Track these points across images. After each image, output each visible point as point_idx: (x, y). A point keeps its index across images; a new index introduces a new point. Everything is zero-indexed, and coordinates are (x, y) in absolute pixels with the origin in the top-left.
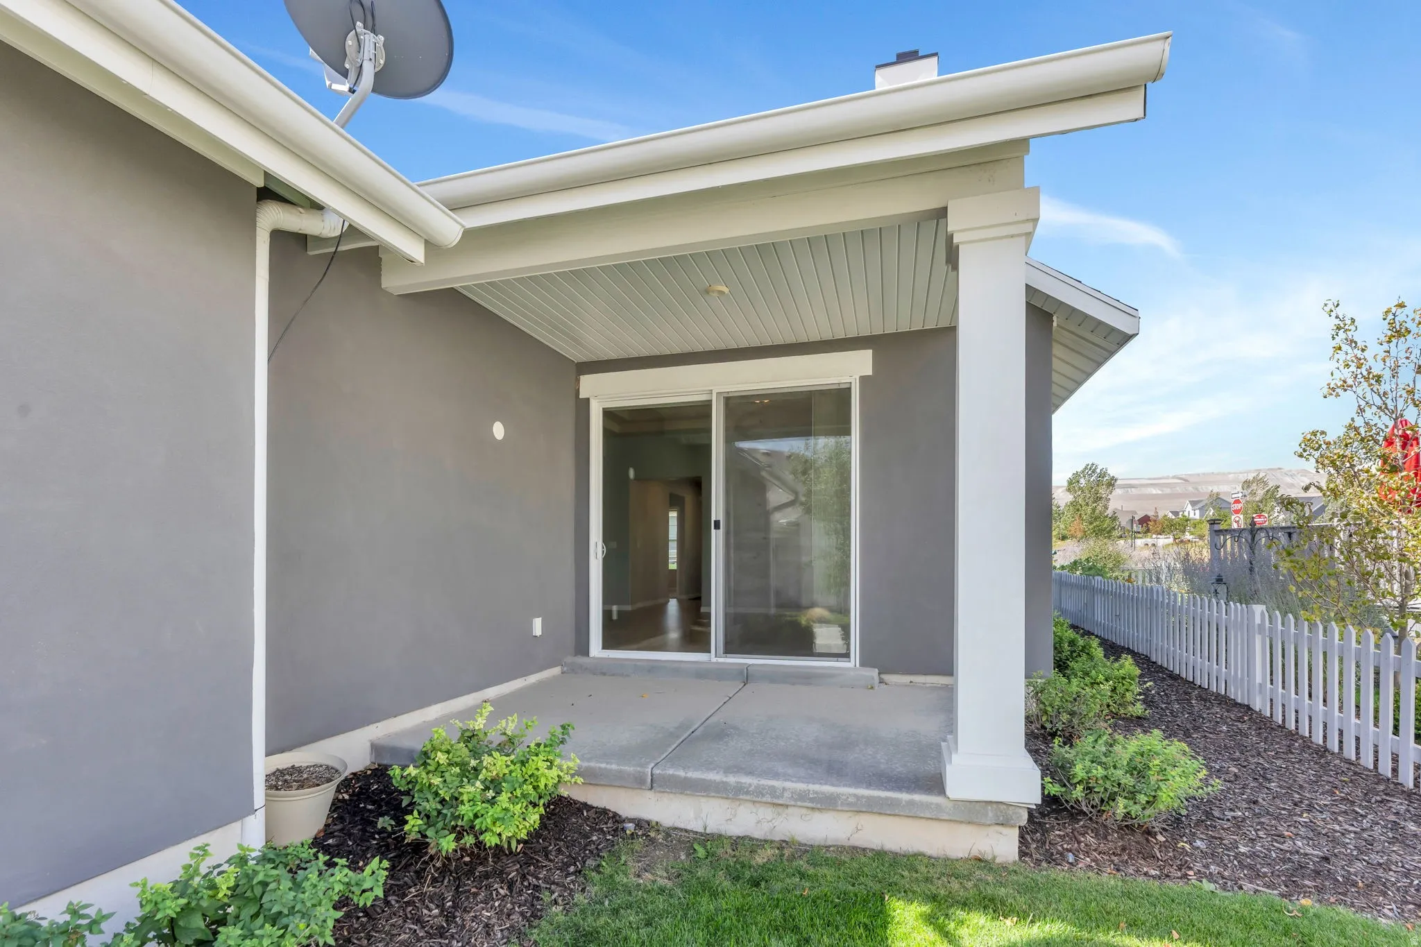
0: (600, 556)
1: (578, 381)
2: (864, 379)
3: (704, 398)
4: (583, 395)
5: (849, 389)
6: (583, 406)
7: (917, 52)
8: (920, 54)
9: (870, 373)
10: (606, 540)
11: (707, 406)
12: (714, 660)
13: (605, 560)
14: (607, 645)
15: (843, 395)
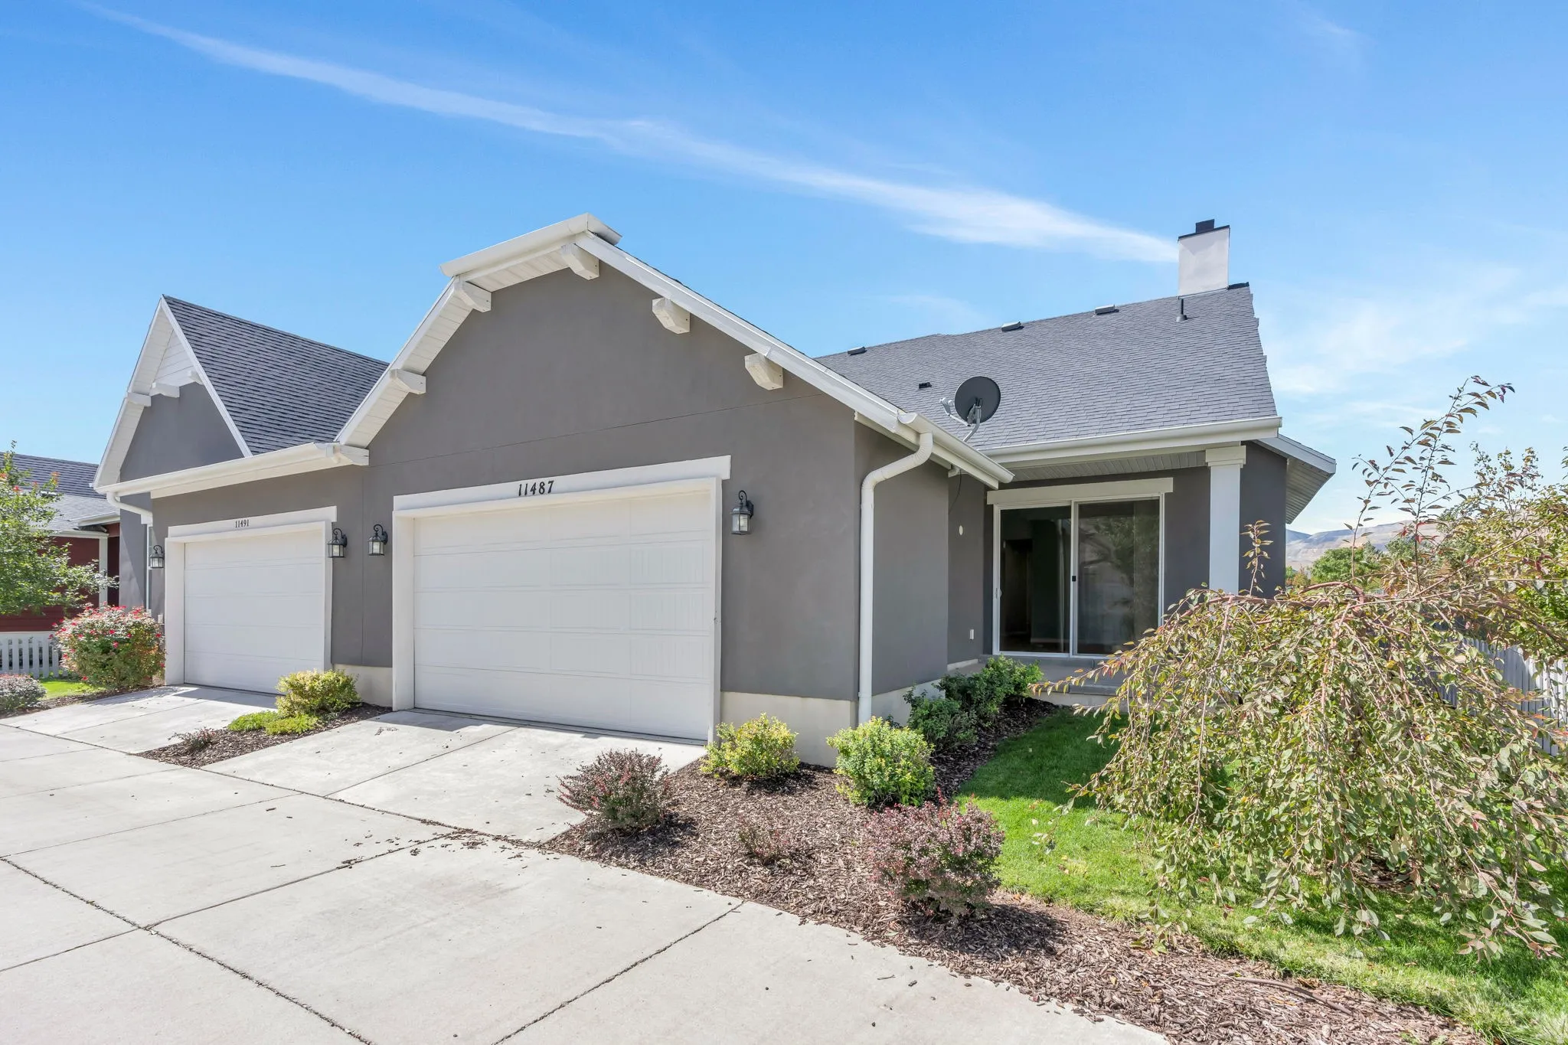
0: (999, 596)
1: (986, 495)
2: (1167, 495)
3: (1066, 504)
4: (989, 503)
5: (1158, 500)
6: (989, 509)
7: (1212, 222)
8: (1216, 226)
9: (1171, 490)
10: (1002, 588)
11: (1068, 508)
12: (1071, 656)
13: (1001, 598)
14: (1003, 648)
15: (1153, 504)
